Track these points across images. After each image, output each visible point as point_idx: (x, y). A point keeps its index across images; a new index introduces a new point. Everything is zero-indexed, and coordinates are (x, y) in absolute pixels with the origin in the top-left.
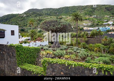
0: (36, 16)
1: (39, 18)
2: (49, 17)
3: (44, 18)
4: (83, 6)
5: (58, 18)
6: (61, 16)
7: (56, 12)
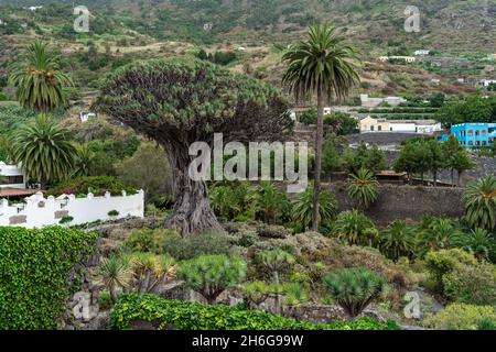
0: (69, 35)
2: (155, 46)
3: (123, 50)
6: (229, 44)
7: (195, 16)
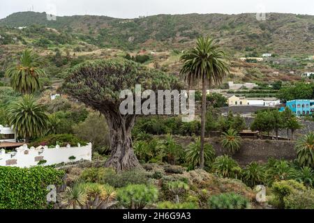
0: (43, 44)
1: (54, 53)
2: (98, 52)
3: (78, 54)
4: (227, 17)
5: (131, 55)
6: (144, 50)
7: (124, 33)
